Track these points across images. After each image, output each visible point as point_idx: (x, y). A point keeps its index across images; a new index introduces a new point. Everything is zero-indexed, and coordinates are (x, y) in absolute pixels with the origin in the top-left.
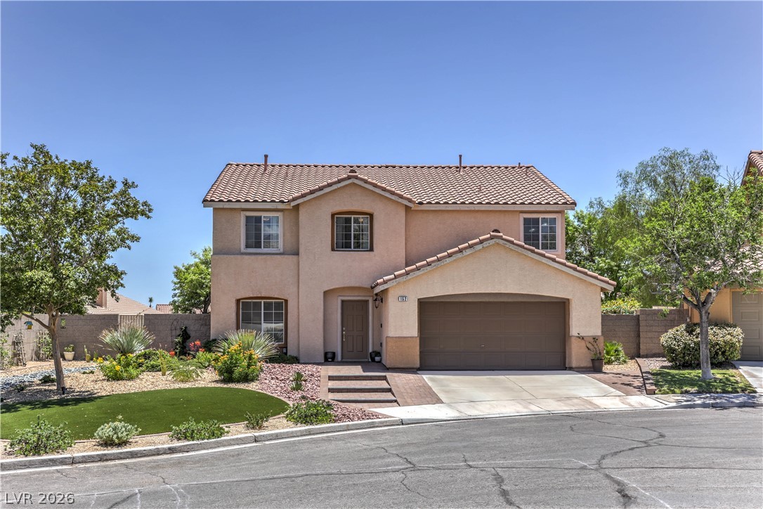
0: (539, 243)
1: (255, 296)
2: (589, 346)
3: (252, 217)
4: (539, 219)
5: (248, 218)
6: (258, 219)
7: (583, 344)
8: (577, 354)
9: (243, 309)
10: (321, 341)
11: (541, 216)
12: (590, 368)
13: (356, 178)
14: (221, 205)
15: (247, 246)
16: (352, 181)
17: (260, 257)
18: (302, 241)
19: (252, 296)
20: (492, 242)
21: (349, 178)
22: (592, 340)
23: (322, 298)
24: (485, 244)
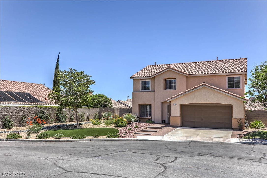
0: (233, 86)
1: (143, 104)
2: (239, 121)
3: (143, 81)
4: (233, 77)
5: (142, 82)
6: (145, 82)
7: (236, 120)
8: (235, 124)
9: (141, 107)
10: (160, 117)
11: (234, 76)
12: (238, 129)
13: (170, 68)
14: (135, 78)
15: (142, 90)
16: (169, 69)
17: (144, 92)
18: (155, 88)
19: (142, 104)
20: (202, 86)
21: (168, 68)
22: (240, 119)
23: (161, 104)
24: (200, 87)
